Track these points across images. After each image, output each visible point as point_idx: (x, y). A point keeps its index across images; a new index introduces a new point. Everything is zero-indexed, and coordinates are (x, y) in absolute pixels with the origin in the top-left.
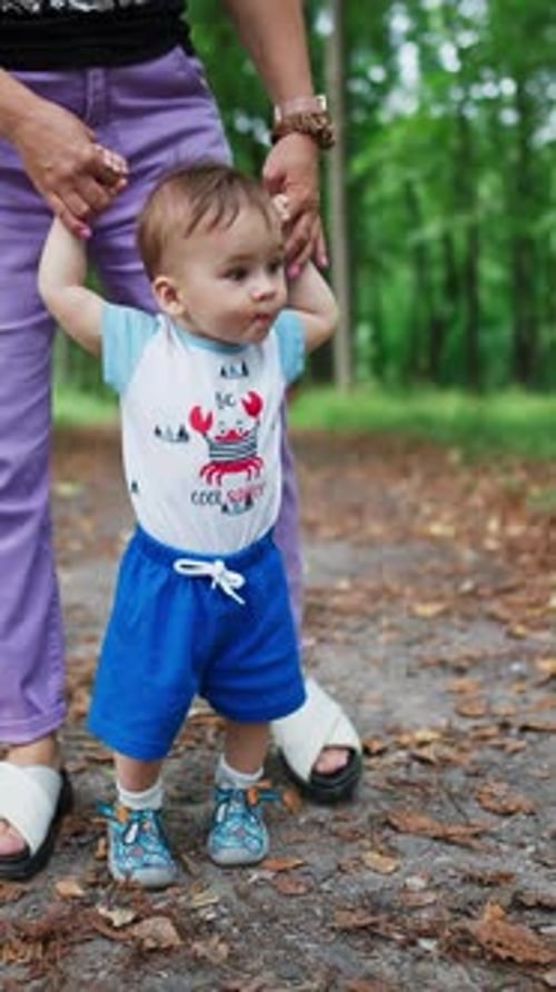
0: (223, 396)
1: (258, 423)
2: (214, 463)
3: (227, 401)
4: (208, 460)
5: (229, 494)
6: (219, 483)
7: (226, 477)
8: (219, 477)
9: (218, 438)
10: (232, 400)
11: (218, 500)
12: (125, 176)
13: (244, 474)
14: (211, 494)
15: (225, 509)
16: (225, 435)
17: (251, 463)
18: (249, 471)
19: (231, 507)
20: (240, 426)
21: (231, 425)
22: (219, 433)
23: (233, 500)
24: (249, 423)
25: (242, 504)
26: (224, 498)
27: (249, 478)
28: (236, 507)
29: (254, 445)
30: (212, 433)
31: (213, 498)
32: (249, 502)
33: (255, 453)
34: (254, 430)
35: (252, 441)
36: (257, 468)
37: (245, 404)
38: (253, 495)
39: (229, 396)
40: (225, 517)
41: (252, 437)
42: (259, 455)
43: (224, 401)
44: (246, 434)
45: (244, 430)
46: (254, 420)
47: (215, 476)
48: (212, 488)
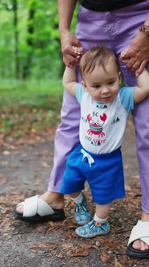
0: (96, 113)
1: (104, 123)
2: (91, 130)
3: (96, 115)
4: (89, 129)
5: (93, 140)
6: (91, 135)
7: (93, 135)
9: (92, 124)
10: (97, 115)
11: (90, 140)
12: (79, 55)
13: (98, 136)
15: (92, 143)
16: (93, 124)
17: (100, 133)
18: (99, 136)
19: (94, 143)
20: (98, 122)
21: (95, 122)
23: (95, 142)
24: (101, 122)
25: (97, 143)
26: (92, 140)
27: (99, 137)
28: (95, 143)
29: (102, 129)
30: (91, 122)
31: (89, 139)
32: (99, 144)
33: (102, 131)
34: (102, 125)
35: (101, 127)
36: (102, 135)
37: (101, 117)
38: (100, 142)
39: (97, 113)
40: (92, 145)
41: (101, 126)
42: (103, 131)
43: (96, 114)
44: (100, 125)
45: (99, 124)
46: (103, 122)
47: (90, 133)
48: (89, 136)
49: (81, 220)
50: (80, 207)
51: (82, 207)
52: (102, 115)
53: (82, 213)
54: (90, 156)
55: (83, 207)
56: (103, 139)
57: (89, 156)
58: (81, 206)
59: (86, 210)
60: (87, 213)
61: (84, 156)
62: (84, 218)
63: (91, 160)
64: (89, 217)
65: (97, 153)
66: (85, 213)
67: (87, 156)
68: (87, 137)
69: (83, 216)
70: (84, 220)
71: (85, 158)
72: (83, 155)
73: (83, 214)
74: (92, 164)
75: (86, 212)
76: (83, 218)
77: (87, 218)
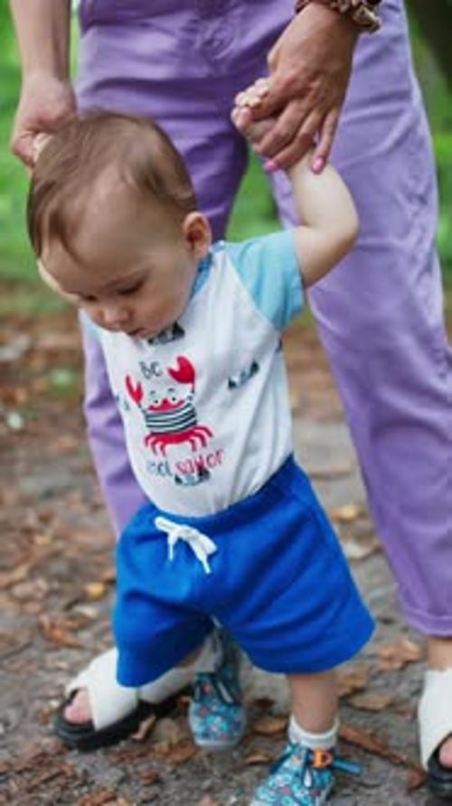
0: (149, 366)
1: (193, 391)
2: (153, 434)
3: (153, 370)
4: (147, 432)
5: (178, 466)
6: (164, 454)
7: (170, 448)
8: (162, 448)
9: (152, 408)
10: (157, 369)
11: (168, 470)
13: (187, 444)
14: (161, 465)
15: (178, 480)
16: (159, 405)
17: (192, 433)
18: (193, 442)
19: (182, 477)
20: (173, 395)
21: (162, 394)
22: (152, 403)
23: (184, 472)
24: (183, 391)
25: (195, 475)
26: (174, 470)
27: (194, 449)
28: (189, 477)
29: (192, 414)
30: (145, 402)
31: (163, 469)
32: (203, 473)
33: (196, 422)
34: (190, 398)
35: (189, 409)
36: (202, 438)
37: (172, 373)
38: (206, 465)
39: (153, 366)
40: (179, 487)
41: (189, 405)
42: (200, 423)
43: (150, 370)
44: (181, 402)
45: (178, 399)
46: (188, 386)
47: (158, 446)
48: (159, 458)
49: (206, 735)
50: (208, 688)
51: (216, 687)
52: (176, 367)
53: (215, 708)
54: (194, 532)
55: (221, 687)
56: (210, 450)
57: (188, 532)
58: (214, 683)
59: (228, 699)
60: (232, 711)
61: (172, 540)
62: (221, 729)
63: (203, 546)
64: (237, 725)
65: (213, 511)
66: (223, 709)
67: (184, 536)
68: (154, 465)
69: (218, 720)
70: (216, 738)
71: (176, 546)
72: (164, 535)
73: (216, 714)
74: (210, 558)
75: (229, 705)
76: (215, 729)
77: (230, 732)
